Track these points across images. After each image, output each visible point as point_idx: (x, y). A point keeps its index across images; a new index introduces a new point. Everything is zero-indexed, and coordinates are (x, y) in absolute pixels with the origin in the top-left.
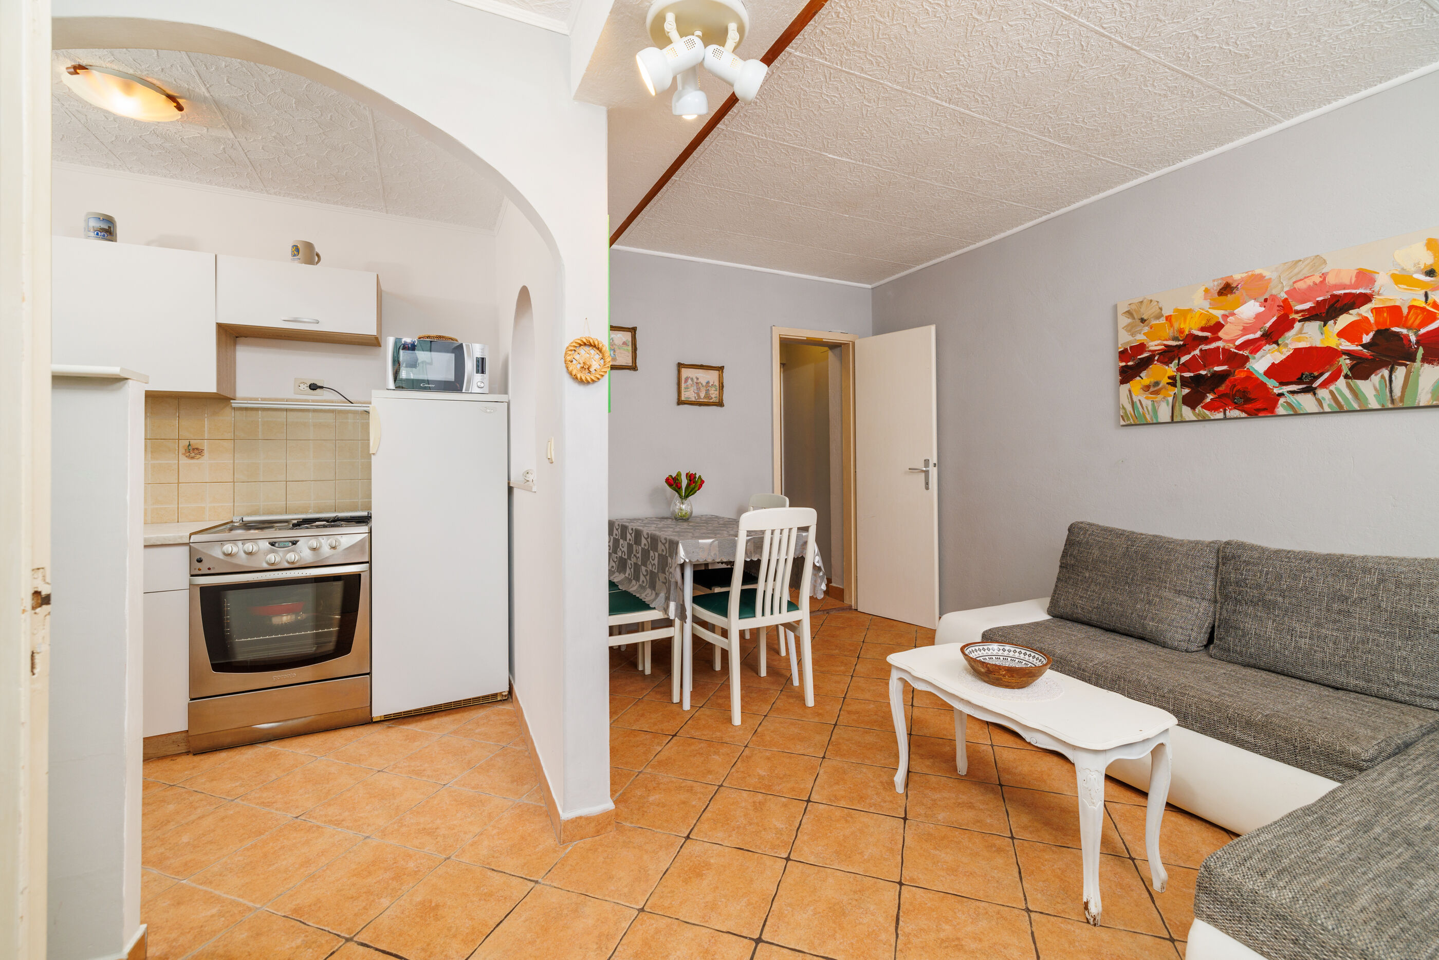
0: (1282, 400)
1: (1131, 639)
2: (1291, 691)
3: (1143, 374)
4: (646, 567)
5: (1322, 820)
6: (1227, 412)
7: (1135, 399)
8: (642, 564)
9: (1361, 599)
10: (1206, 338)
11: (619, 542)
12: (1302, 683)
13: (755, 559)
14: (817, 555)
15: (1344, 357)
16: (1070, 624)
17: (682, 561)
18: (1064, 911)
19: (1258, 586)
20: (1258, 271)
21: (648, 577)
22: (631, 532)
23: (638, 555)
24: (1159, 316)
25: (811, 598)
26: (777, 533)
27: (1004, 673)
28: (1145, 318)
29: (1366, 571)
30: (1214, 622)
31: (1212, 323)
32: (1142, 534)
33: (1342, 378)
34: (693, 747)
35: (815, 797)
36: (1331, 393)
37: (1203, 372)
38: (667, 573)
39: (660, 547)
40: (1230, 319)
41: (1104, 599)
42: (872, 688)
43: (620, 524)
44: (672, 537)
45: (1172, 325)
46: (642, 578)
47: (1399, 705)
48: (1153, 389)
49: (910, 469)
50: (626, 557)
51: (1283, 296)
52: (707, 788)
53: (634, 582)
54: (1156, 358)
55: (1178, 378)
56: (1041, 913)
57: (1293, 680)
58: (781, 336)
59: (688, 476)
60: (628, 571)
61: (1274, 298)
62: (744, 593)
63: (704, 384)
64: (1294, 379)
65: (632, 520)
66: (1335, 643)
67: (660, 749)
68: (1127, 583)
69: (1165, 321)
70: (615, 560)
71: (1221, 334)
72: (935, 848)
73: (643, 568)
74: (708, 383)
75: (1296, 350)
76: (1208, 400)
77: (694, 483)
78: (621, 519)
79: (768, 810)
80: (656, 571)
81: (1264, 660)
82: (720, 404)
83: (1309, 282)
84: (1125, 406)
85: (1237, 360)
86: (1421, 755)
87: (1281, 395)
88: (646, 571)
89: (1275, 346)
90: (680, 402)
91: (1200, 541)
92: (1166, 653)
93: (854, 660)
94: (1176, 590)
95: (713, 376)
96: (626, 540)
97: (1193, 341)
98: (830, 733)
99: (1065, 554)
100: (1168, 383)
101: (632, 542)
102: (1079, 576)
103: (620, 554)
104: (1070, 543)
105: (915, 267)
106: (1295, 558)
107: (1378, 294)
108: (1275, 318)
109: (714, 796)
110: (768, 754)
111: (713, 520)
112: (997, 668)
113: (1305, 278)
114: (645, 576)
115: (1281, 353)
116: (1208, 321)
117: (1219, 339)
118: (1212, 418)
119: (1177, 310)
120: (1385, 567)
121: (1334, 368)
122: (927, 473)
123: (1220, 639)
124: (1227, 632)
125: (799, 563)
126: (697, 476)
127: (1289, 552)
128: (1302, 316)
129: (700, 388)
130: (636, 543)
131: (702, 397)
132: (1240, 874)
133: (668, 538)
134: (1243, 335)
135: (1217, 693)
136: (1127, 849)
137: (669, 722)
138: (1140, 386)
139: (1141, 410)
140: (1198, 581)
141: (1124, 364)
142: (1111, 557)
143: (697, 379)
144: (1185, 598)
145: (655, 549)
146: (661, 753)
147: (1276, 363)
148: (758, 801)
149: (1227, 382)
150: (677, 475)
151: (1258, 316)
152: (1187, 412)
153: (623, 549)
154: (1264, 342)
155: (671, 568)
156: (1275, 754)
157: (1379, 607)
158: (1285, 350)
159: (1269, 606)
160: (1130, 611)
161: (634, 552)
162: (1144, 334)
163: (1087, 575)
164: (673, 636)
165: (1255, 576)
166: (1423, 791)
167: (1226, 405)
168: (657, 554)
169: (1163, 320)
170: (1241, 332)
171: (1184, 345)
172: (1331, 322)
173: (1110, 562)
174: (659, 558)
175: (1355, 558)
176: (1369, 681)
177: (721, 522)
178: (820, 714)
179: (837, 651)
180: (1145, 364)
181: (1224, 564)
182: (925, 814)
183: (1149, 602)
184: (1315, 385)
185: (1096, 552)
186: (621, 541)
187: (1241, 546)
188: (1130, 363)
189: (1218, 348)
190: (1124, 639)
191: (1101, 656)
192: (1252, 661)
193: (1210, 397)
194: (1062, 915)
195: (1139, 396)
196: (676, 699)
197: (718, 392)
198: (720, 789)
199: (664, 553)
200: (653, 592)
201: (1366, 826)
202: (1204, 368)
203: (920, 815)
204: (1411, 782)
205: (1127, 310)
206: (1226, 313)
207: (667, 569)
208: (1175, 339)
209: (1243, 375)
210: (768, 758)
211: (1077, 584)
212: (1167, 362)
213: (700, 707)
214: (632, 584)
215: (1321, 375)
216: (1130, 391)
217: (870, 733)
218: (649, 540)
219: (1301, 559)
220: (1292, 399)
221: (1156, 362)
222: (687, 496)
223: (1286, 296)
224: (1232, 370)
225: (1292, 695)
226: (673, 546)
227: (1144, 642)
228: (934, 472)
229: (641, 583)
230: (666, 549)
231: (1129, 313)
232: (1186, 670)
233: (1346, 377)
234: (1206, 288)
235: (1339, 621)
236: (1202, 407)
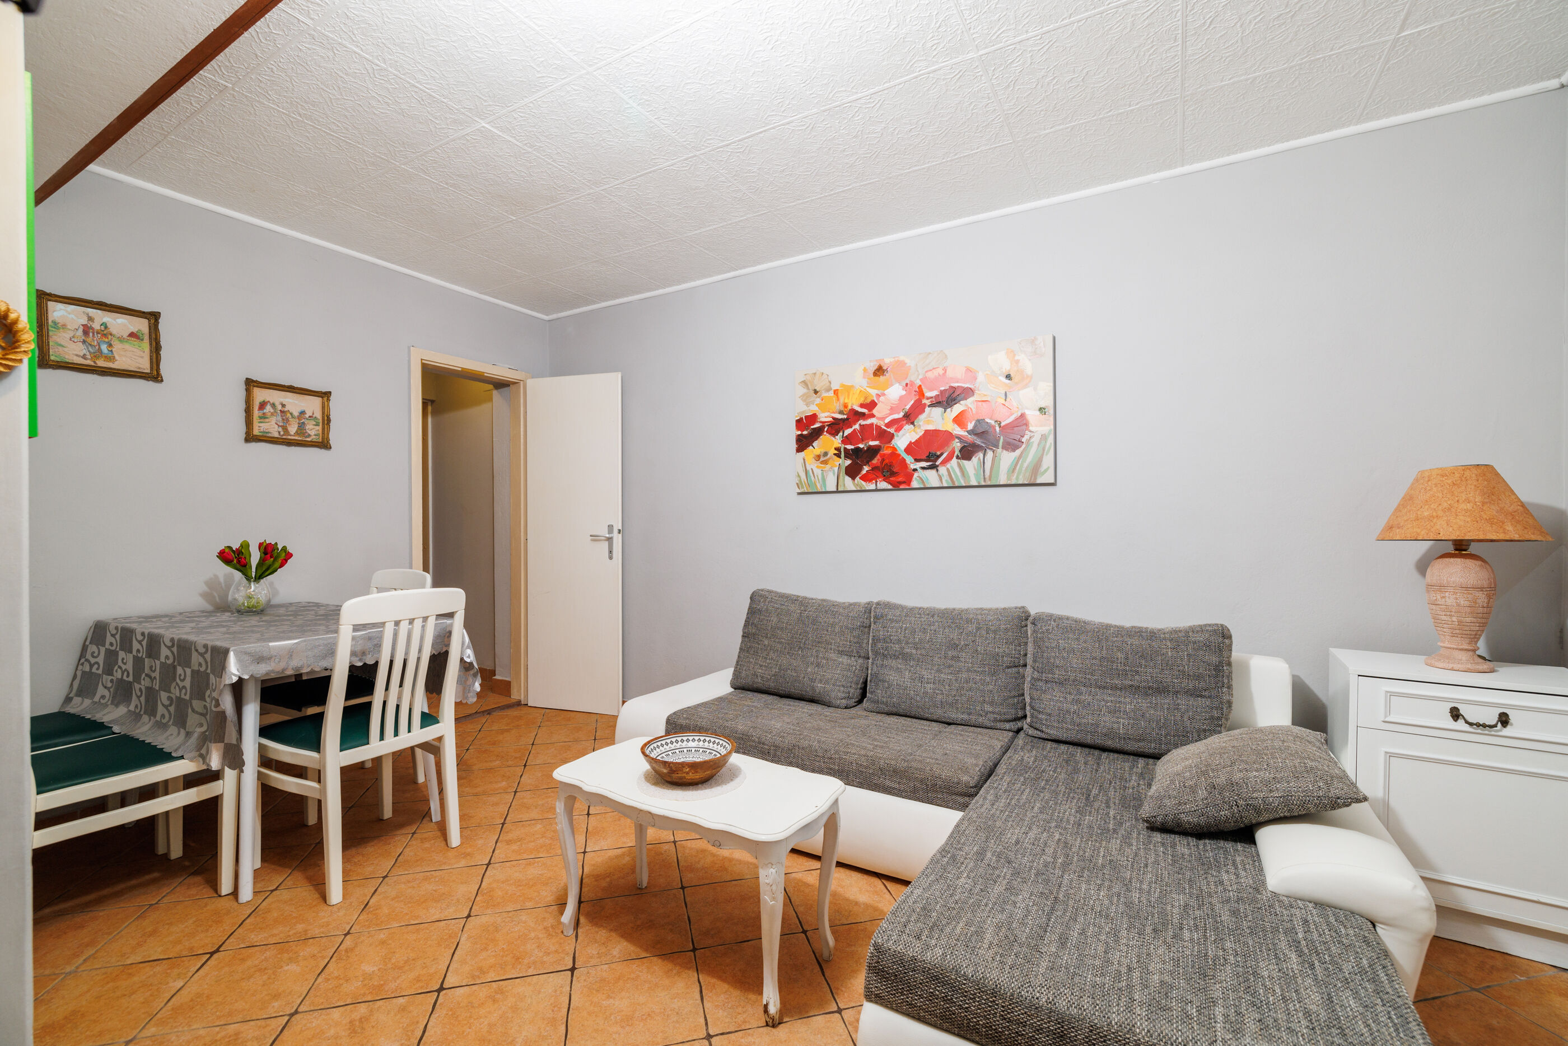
0: (916, 475)
1: (803, 702)
2: (921, 733)
3: (815, 444)
4: (170, 692)
5: (954, 858)
6: (878, 483)
7: (809, 468)
8: (161, 688)
9: (966, 645)
10: (863, 414)
11: (117, 655)
12: (928, 723)
13: (371, 662)
14: (468, 647)
15: (957, 440)
16: (750, 694)
17: (235, 679)
18: (745, 1022)
19: (899, 641)
20: (902, 358)
21: (172, 709)
22: (140, 638)
23: (153, 675)
24: (828, 390)
25: (458, 704)
26: (404, 626)
27: (688, 770)
28: (818, 390)
29: (969, 621)
30: (867, 676)
31: (868, 401)
32: (812, 599)
33: (955, 458)
34: (249, 963)
35: (451, 981)
36: (948, 470)
37: (861, 446)
38: (208, 700)
39: (195, 659)
40: (882, 398)
41: (780, 666)
42: (540, 803)
43: (120, 626)
44: (219, 644)
45: (838, 399)
46: (161, 710)
47: (987, 730)
48: (822, 458)
49: (591, 536)
50: (131, 679)
51: (918, 383)
52: (267, 1026)
53: (145, 718)
54: (826, 429)
55: (842, 450)
56: (722, 1034)
57: (922, 722)
58: (423, 361)
59: (262, 548)
60: (134, 701)
61: (912, 383)
62: (348, 712)
63: (296, 414)
64: (924, 457)
65: (147, 619)
66: (949, 685)
67: (182, 984)
68: (800, 648)
69: (833, 395)
70: (109, 685)
71: (875, 411)
72: (609, 997)
73: (164, 696)
74: (303, 413)
75: (926, 431)
76: (864, 472)
77: (271, 557)
78: (125, 618)
79: (373, 1027)
80: (187, 697)
81: (903, 708)
82: (324, 444)
83: (936, 373)
84: (800, 474)
85: (886, 437)
86: (1005, 773)
87: (915, 470)
88: (170, 698)
89: (912, 426)
90: (250, 438)
91: (857, 603)
92: (831, 713)
93: (519, 770)
94: (839, 651)
95: (312, 406)
96: (131, 652)
97: (856, 415)
98: (480, 878)
99: (747, 623)
100: (835, 454)
101: (143, 654)
102: (759, 644)
103: (118, 674)
104: (752, 612)
105: (599, 303)
106: (924, 613)
107: (978, 390)
108: (912, 402)
109: (278, 1036)
110: (382, 936)
111: (309, 610)
112: (680, 766)
113: (934, 369)
114: (166, 707)
115: (916, 433)
116: (866, 398)
117: (873, 416)
118: (867, 489)
119: (843, 385)
120: (979, 617)
121: (950, 449)
122: (610, 540)
123: (872, 693)
124: (877, 685)
125: (438, 662)
126: (280, 547)
127: (920, 608)
128: (931, 401)
129: (288, 420)
130: (150, 655)
131: (292, 433)
132: (902, 944)
133: (210, 644)
134: (891, 414)
135: (872, 747)
136: (800, 922)
137: (207, 931)
138: (812, 456)
139: (813, 478)
140: (856, 640)
141: (799, 433)
142: (787, 623)
143: (283, 406)
144: (846, 657)
145: (187, 663)
146: (182, 992)
147: (913, 441)
148: (358, 1017)
149: (878, 457)
150: (241, 545)
151: (901, 398)
152: (848, 483)
153: (124, 667)
154: (905, 422)
155: (214, 691)
156: (913, 795)
157: (977, 651)
158: (919, 431)
159: (906, 657)
160: (803, 676)
161: (147, 670)
162: (817, 405)
163: (766, 642)
164: (222, 795)
165: (897, 632)
166: (1010, 807)
167: (878, 477)
168: (188, 671)
169: (831, 394)
170: (889, 412)
171: (847, 419)
172: (949, 410)
173: (786, 628)
174: (192, 677)
175: (962, 611)
176: (970, 714)
177: (322, 612)
178: (469, 854)
179: (498, 762)
180: (817, 433)
181: (875, 623)
182: (598, 953)
183: (818, 665)
184: (937, 463)
185: (774, 619)
186: (122, 654)
187: (888, 605)
188: (805, 433)
189: (872, 424)
190: (797, 703)
191: (778, 725)
192: (894, 710)
193: (866, 469)
194: (743, 1027)
195: (813, 465)
196: (226, 886)
197: (320, 428)
198: (293, 1019)
199: (202, 669)
200: (182, 731)
201: (981, 854)
202: (862, 441)
203: (591, 957)
204: (1003, 801)
205: (803, 380)
206: (879, 393)
207: (208, 693)
208: (841, 412)
209: (889, 451)
210: (383, 942)
211: (757, 653)
212: (834, 434)
213: (272, 891)
214: (142, 721)
215: (942, 454)
216: (804, 460)
217: (534, 864)
218: (175, 649)
219: (928, 614)
220: (921, 473)
221: (825, 433)
222: (259, 577)
223: (920, 383)
224: (882, 445)
225: (922, 737)
226: (220, 655)
227: (813, 704)
228: (617, 539)
229: (158, 718)
230: (206, 662)
231: (805, 383)
232: (848, 727)
233: (958, 457)
234: (865, 368)
235: (952, 666)
236: (860, 478)
